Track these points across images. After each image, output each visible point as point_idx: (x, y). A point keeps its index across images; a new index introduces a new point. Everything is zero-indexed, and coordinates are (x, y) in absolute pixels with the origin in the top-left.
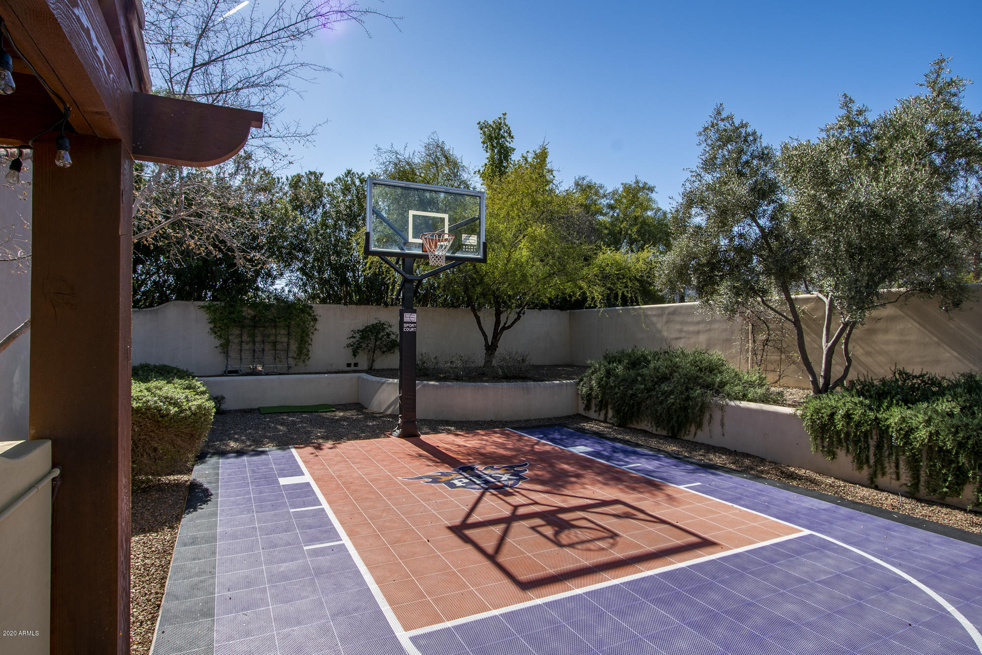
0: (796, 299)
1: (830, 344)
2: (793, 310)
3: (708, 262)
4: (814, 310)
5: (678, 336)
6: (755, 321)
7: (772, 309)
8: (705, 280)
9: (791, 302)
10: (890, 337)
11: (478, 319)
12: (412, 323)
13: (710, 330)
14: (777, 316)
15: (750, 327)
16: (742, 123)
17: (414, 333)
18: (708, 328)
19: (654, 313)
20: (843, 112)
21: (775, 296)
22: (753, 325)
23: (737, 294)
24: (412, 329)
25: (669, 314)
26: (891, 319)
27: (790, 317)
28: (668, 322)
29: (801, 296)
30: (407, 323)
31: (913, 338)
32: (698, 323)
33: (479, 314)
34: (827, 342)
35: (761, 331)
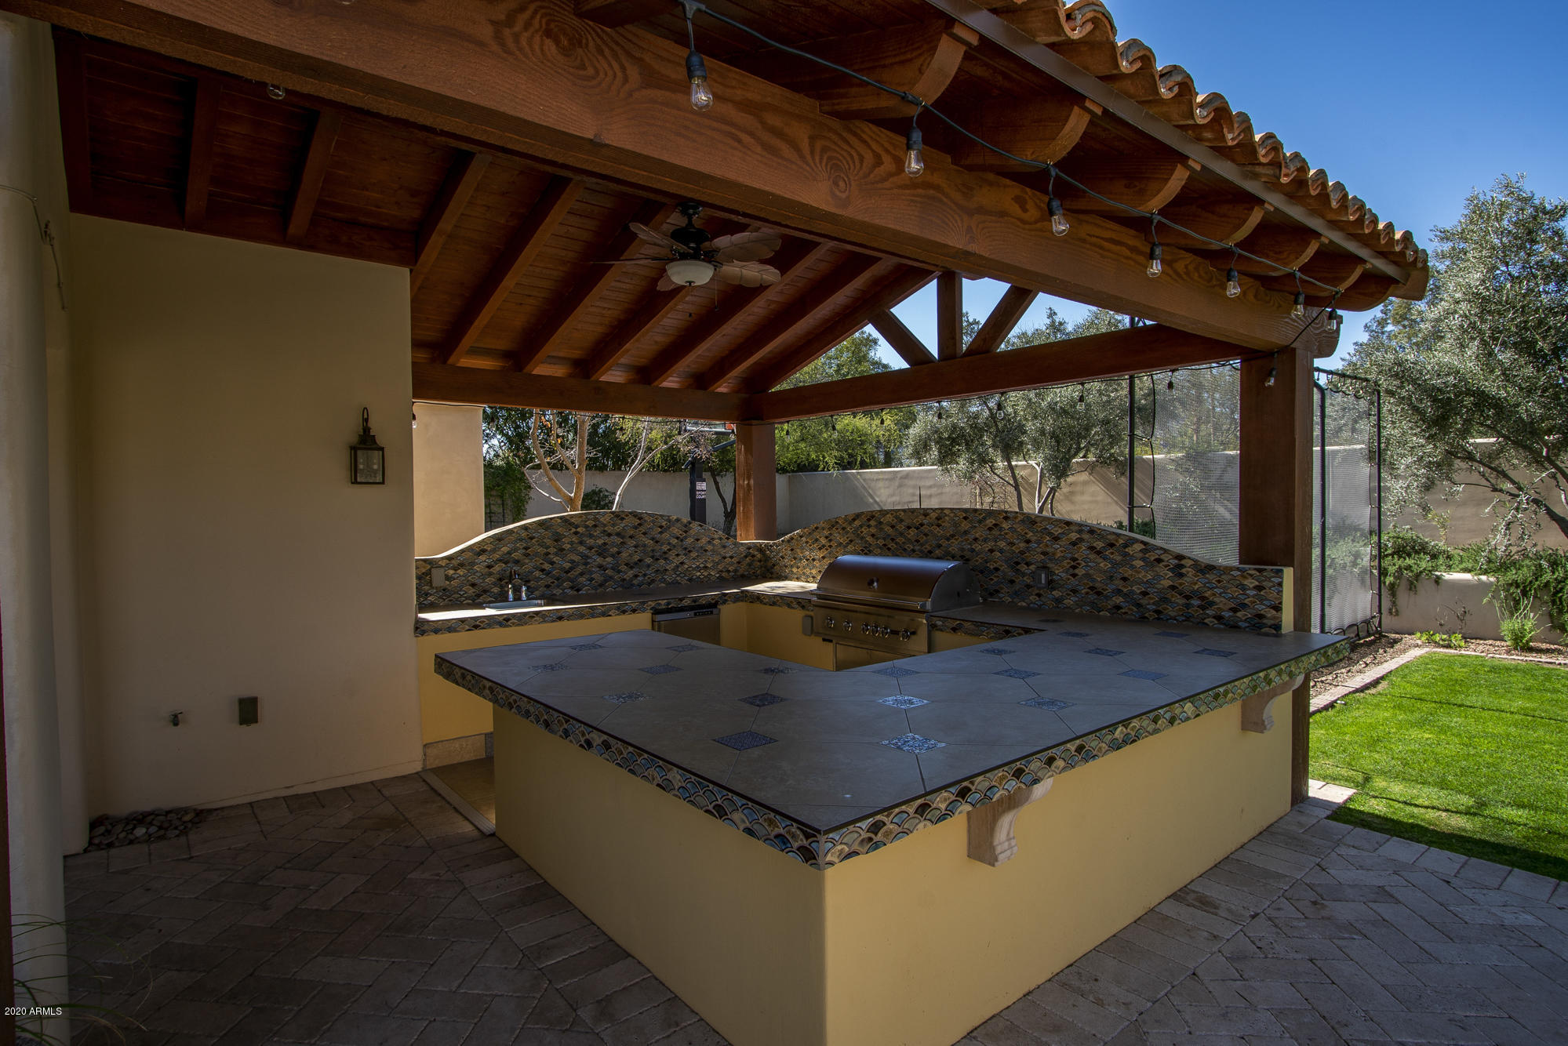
0: (1016, 466)
1: (1040, 504)
2: (1014, 476)
3: (949, 437)
4: (1031, 475)
5: (911, 500)
6: (982, 486)
7: (998, 476)
8: (946, 452)
9: (1011, 468)
10: (1086, 498)
11: (716, 483)
12: (703, 491)
13: (942, 493)
14: (1001, 481)
15: (978, 491)
16: (975, 320)
17: (705, 499)
18: (939, 491)
19: (886, 477)
20: (1048, 321)
21: (1001, 464)
22: (980, 489)
23: (972, 464)
24: (703, 497)
25: (901, 478)
26: (1085, 483)
27: (1012, 482)
28: (900, 486)
29: (1020, 463)
30: (699, 491)
31: (1100, 498)
32: (930, 487)
33: (718, 479)
34: (1039, 502)
35: (988, 494)
